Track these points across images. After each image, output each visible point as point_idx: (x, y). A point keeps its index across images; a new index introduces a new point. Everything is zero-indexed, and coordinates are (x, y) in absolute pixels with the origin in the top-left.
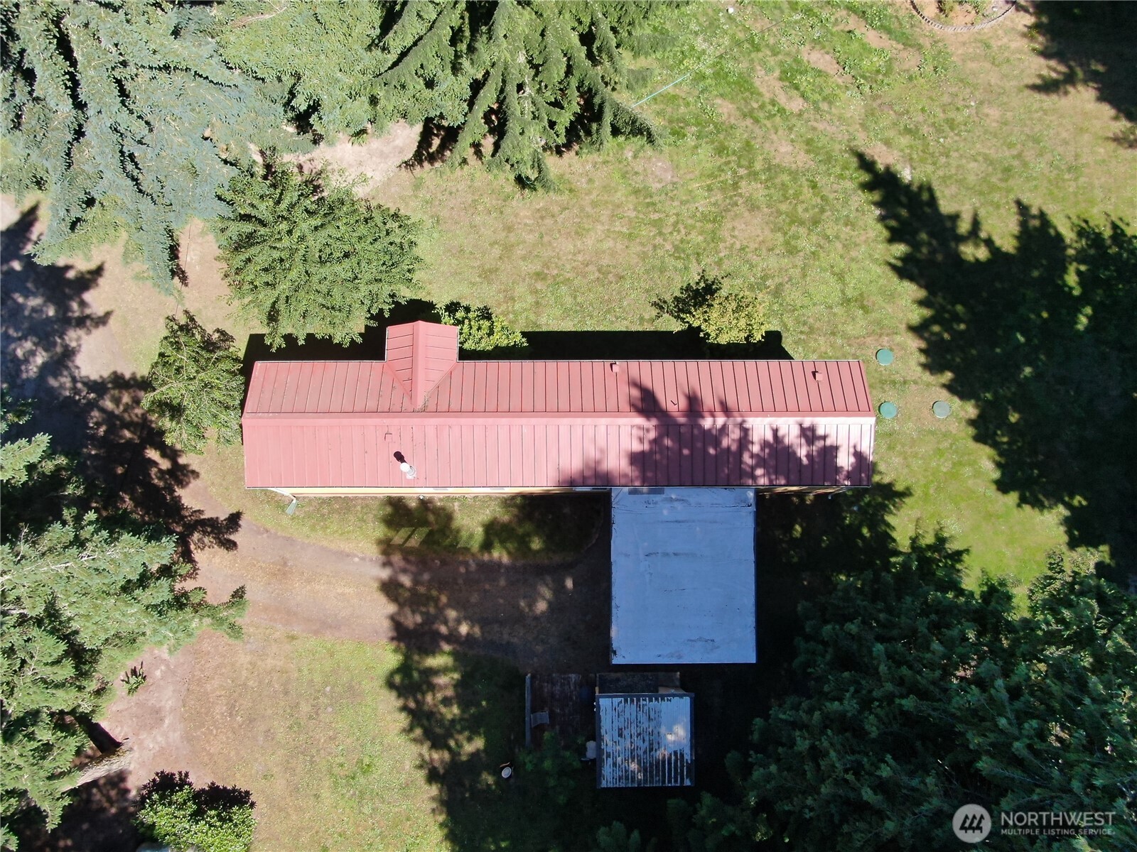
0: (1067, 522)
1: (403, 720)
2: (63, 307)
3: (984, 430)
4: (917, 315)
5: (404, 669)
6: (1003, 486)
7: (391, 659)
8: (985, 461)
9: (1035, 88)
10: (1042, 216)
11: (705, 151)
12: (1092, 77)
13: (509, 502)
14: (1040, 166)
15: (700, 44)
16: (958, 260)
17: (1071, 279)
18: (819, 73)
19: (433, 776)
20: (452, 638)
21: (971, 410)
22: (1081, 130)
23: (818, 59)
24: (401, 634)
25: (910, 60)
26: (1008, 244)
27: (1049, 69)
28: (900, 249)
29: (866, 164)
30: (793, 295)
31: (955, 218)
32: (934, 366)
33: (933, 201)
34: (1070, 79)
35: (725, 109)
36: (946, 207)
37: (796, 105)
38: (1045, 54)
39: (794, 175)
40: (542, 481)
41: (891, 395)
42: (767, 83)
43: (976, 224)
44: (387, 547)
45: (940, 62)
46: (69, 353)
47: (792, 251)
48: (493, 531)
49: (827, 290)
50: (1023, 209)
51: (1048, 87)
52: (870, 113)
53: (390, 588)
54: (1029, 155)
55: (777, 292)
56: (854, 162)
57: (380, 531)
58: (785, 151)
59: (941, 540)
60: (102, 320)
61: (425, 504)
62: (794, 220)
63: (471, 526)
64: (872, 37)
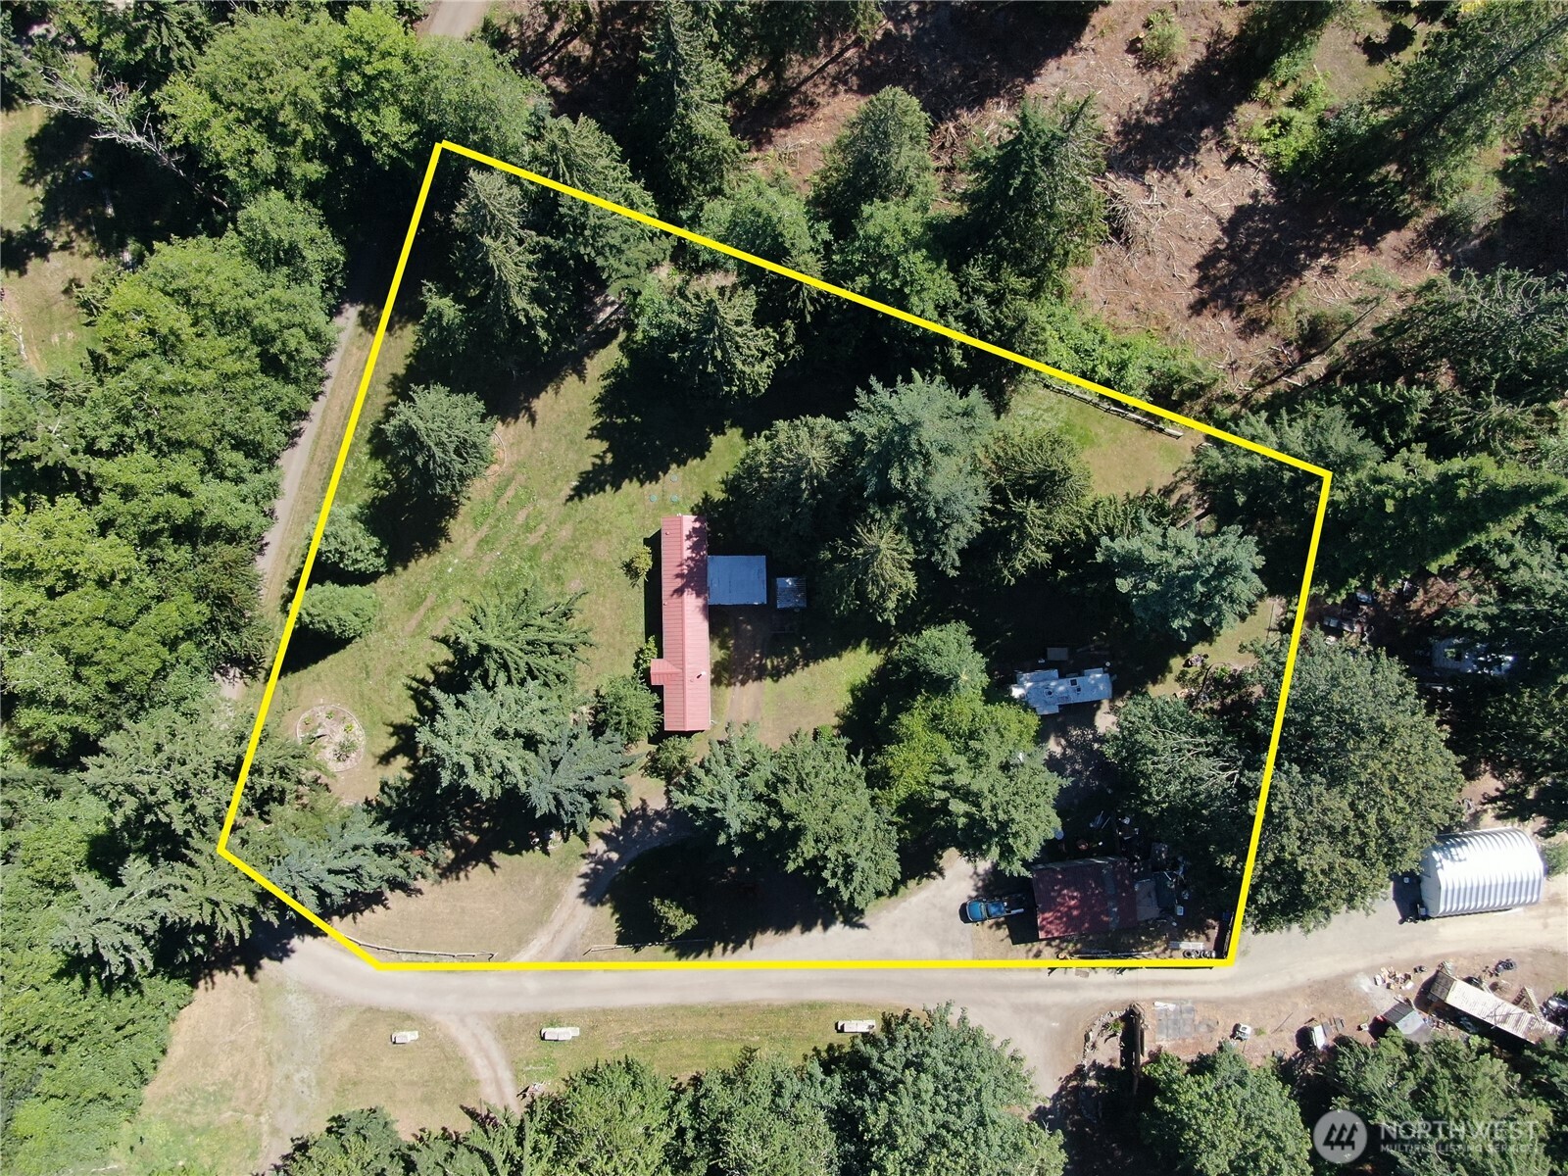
0: (716, 435)
1: (789, 676)
2: (638, 817)
3: (682, 462)
4: (636, 484)
5: (772, 676)
6: (703, 457)
7: (768, 681)
8: (694, 463)
9: (533, 425)
10: (592, 429)
11: (566, 566)
12: (527, 400)
13: (712, 639)
14: (569, 428)
15: (516, 567)
16: (610, 465)
17: (619, 421)
18: (528, 517)
19: (807, 665)
20: (761, 659)
21: (674, 466)
22: (552, 408)
23: (521, 517)
24: (759, 678)
25: (521, 478)
26: (605, 445)
27: (523, 419)
28: (608, 488)
29: (571, 498)
30: (629, 533)
31: (594, 464)
32: (657, 479)
33: (587, 473)
34: (528, 409)
35: (546, 557)
36: (589, 468)
37: (543, 527)
38: (517, 418)
39: (576, 530)
40: (704, 626)
41: (668, 497)
42: (533, 539)
43: (596, 456)
44: (729, 685)
45: (520, 465)
46: (657, 812)
47: (609, 532)
48: (722, 646)
49: (626, 519)
50: (589, 437)
51: (533, 419)
52: (547, 496)
53: (743, 683)
54: (564, 432)
55: (627, 539)
56: (570, 504)
57: (723, 687)
58: (565, 533)
59: (723, 482)
60: (644, 801)
61: (713, 672)
62: (596, 531)
63: (720, 655)
64: (510, 493)
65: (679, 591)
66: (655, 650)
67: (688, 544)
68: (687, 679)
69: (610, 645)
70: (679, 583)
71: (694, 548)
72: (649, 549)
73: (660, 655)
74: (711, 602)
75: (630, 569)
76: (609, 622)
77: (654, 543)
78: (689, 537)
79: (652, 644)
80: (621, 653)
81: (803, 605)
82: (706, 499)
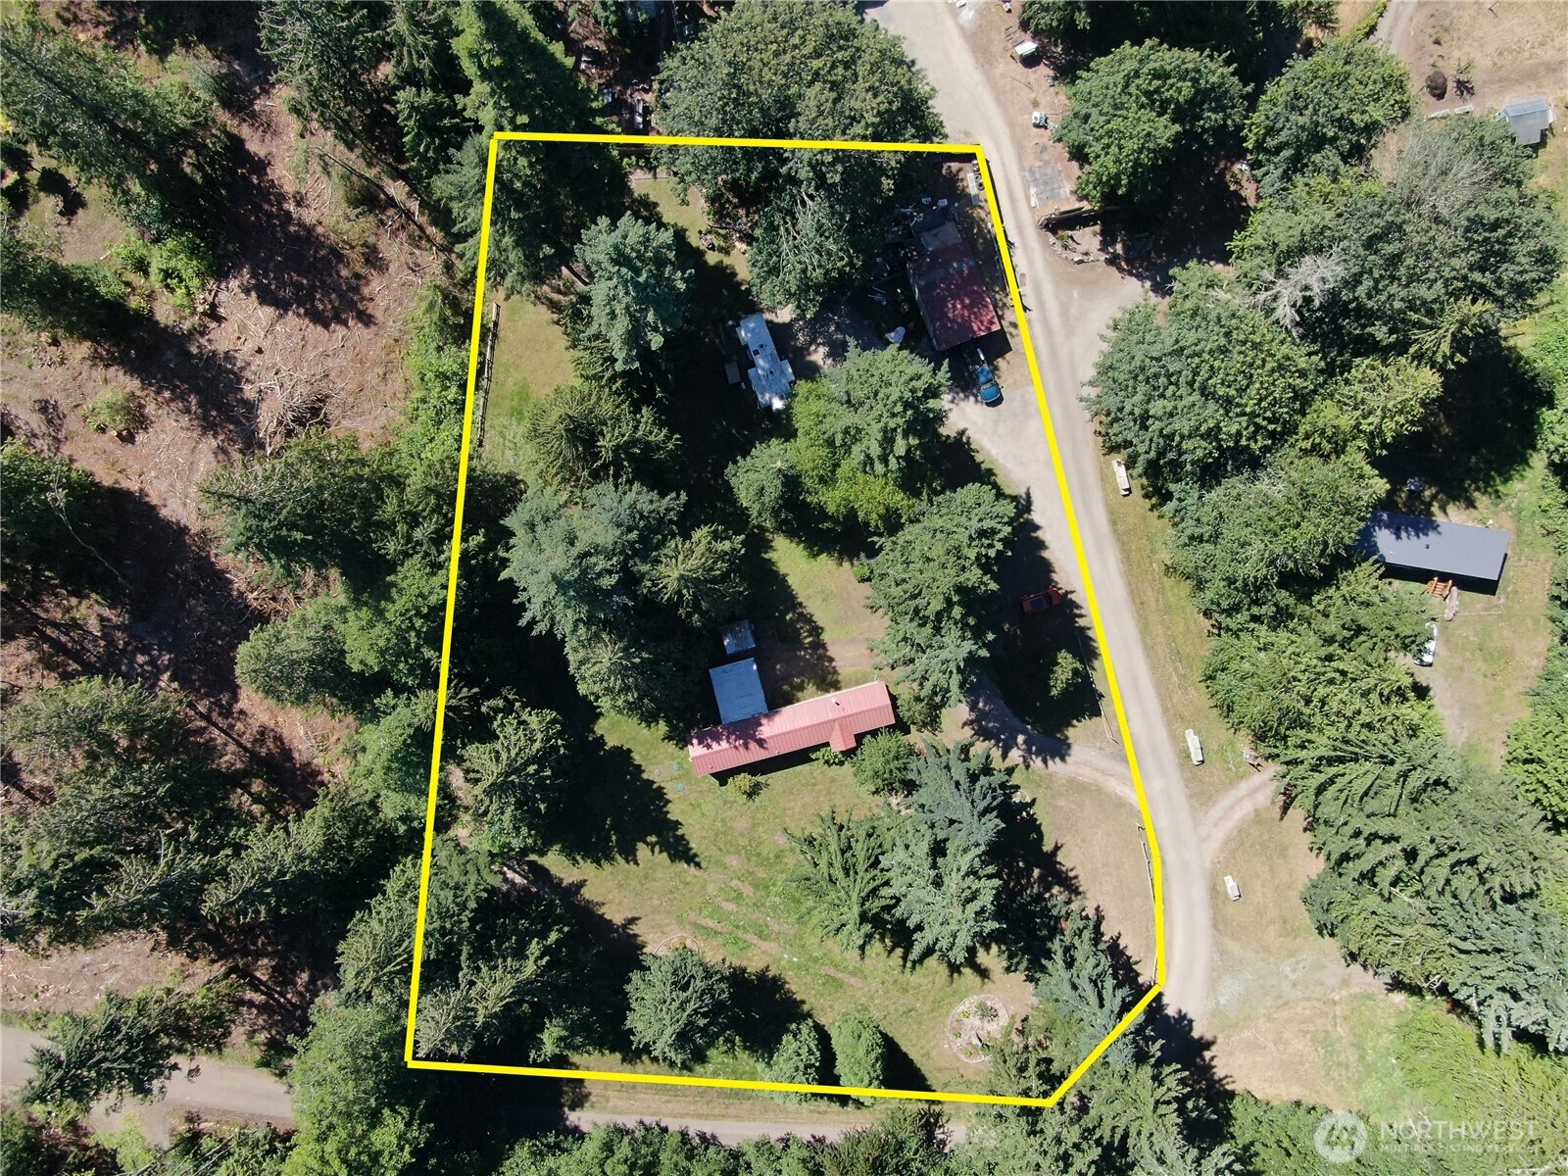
0: (605, 744)
1: (815, 619)
2: (980, 726)
3: (639, 769)
4: (670, 807)
5: (819, 635)
6: (629, 751)
7: (825, 637)
8: (637, 758)
9: (638, 919)
10: (628, 862)
11: (765, 853)
12: (617, 931)
13: (798, 700)
14: (634, 883)
15: (777, 899)
16: (658, 836)
17: (614, 838)
18: (727, 900)
19: (800, 604)
20: (805, 649)
21: (645, 776)
22: (620, 904)
23: (729, 906)
24: (823, 646)
25: (692, 916)
26: (640, 846)
27: (635, 929)
28: (680, 832)
29: (698, 865)
30: (719, 802)
31: (661, 852)
32: (660, 788)
33: (670, 855)
34: (625, 926)
35: (761, 873)
36: (665, 854)
37: (734, 883)
38: (636, 936)
39: (729, 852)
40: (787, 710)
41: (676, 774)
42: (747, 890)
43: (653, 851)
44: (835, 672)
45: (680, 920)
46: (972, 710)
47: (723, 820)
48: (801, 688)
49: (707, 808)
50: (636, 863)
51: (633, 921)
52: (703, 887)
53: (831, 660)
54: (639, 887)
55: (725, 802)
56: (703, 865)
57: (840, 678)
58: (733, 861)
59: (649, 726)
60: (965, 724)
61: (828, 691)
62: (725, 833)
63: (811, 688)
64: (710, 923)
65: (761, 743)
66: (823, 750)
67: (715, 745)
68: (843, 714)
69: (829, 793)
70: (753, 745)
71: (717, 738)
72: (730, 780)
73: (827, 744)
74: (764, 709)
75: (753, 792)
76: (807, 799)
77: (723, 777)
78: (709, 746)
79: (819, 754)
80: (833, 781)
81: (746, 623)
82: (668, 738)
